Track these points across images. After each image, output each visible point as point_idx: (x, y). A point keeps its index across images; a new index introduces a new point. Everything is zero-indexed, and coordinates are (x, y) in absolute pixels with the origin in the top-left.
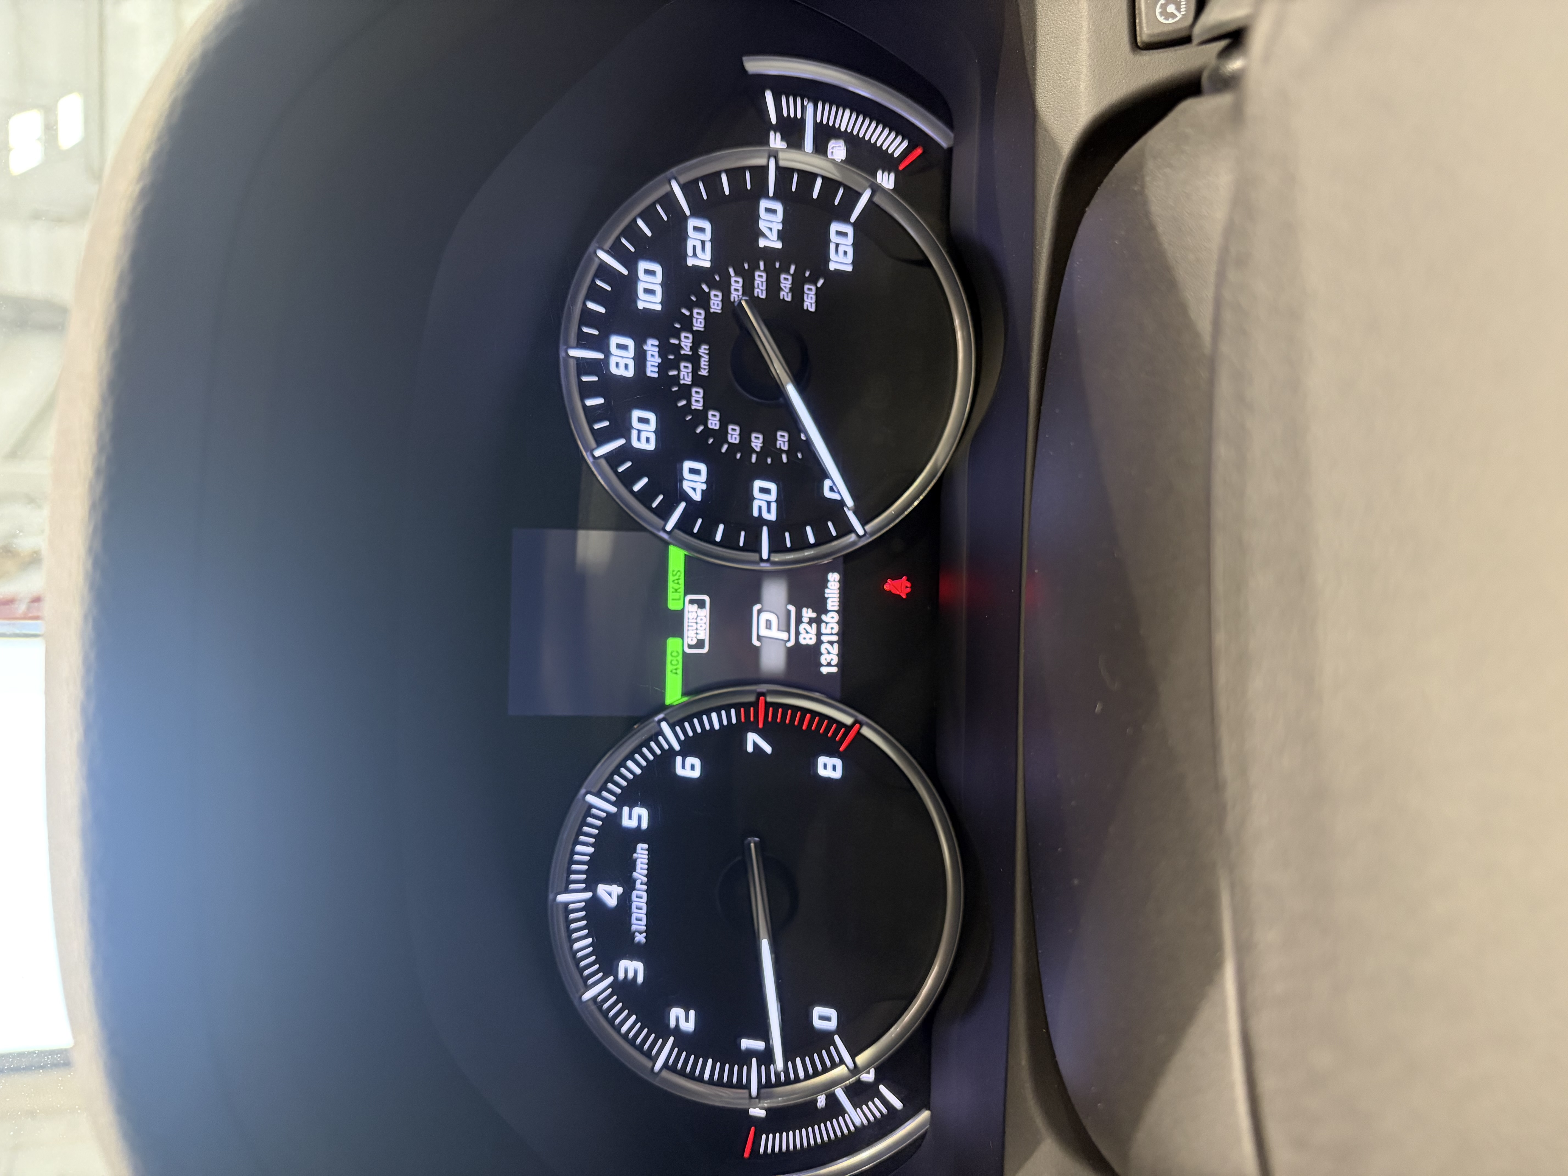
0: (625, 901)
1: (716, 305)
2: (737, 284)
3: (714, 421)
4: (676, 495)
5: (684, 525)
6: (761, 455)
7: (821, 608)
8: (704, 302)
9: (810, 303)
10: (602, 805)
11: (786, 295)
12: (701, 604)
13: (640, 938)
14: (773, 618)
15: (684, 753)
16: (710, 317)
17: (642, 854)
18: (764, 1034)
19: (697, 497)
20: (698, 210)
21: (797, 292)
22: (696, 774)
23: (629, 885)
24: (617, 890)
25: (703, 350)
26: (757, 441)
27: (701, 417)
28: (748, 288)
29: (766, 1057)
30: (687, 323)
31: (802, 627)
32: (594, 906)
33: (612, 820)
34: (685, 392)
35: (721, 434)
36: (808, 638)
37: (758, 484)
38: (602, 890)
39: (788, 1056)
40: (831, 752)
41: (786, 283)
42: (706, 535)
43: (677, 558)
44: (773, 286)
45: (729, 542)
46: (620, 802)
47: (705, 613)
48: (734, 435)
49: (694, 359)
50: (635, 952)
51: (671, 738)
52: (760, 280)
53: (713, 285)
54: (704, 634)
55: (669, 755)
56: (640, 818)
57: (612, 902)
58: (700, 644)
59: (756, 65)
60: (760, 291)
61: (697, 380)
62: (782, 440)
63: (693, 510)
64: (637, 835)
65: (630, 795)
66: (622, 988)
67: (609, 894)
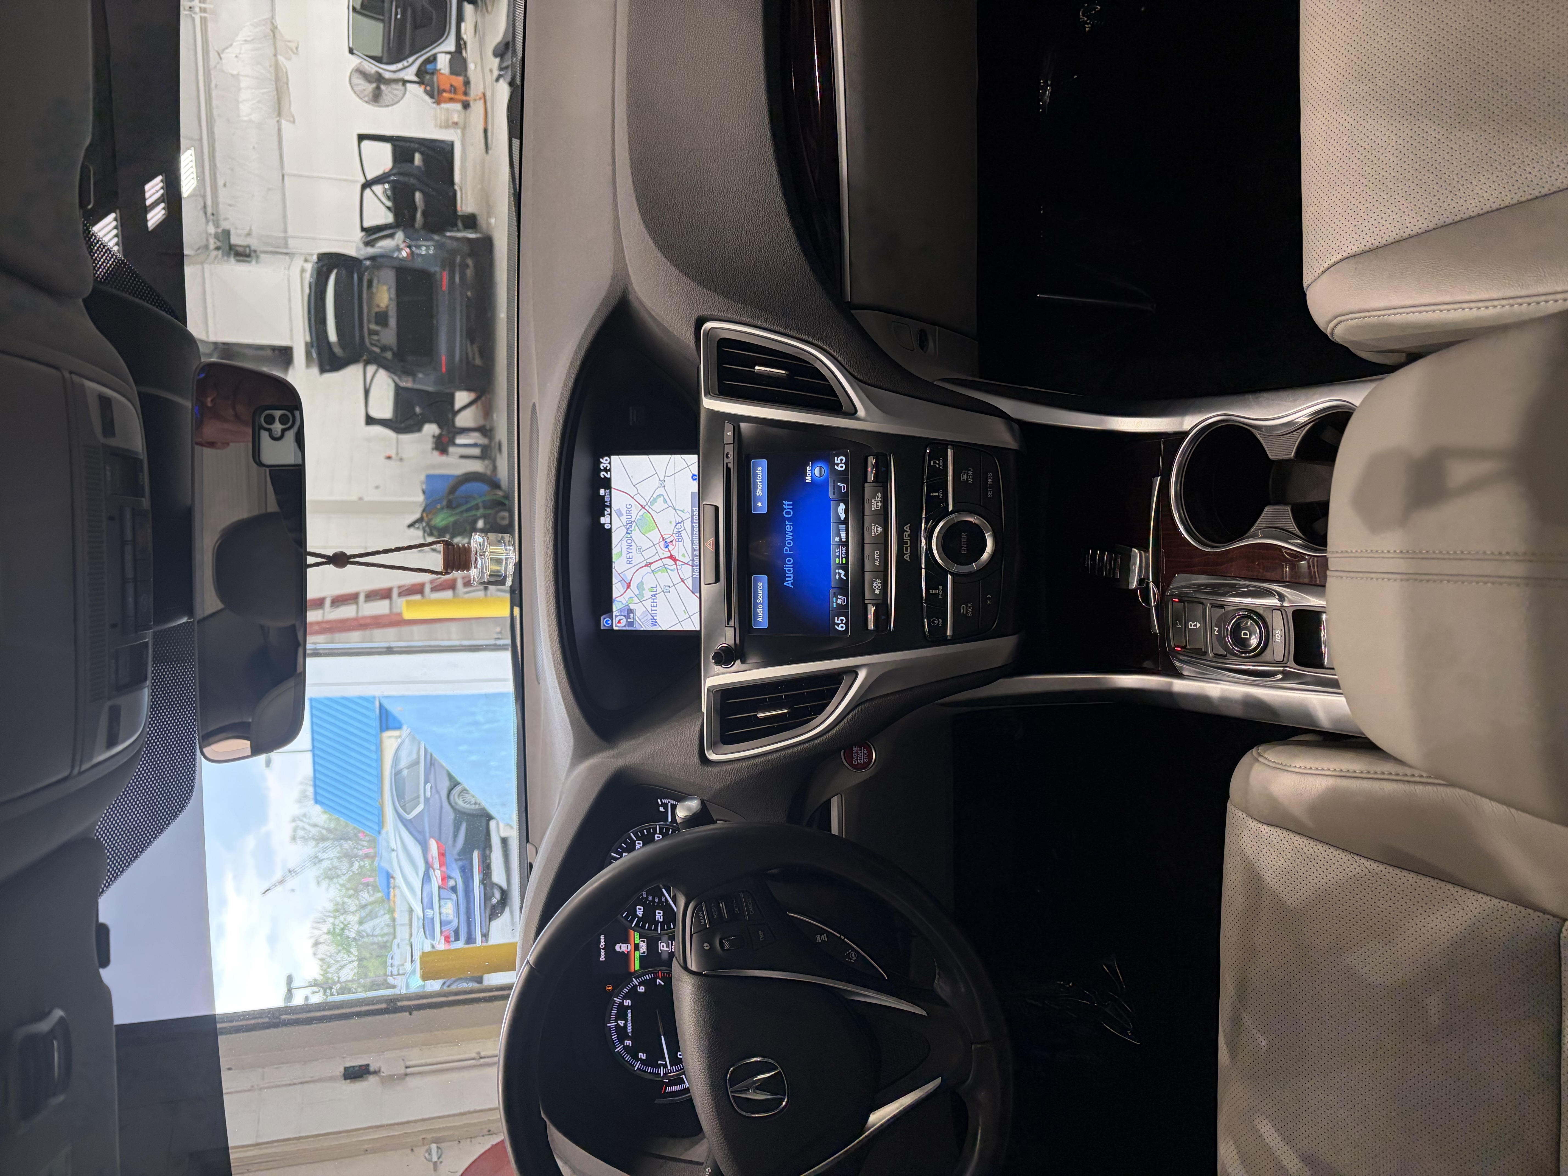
0: (626, 1025)
3: (645, 895)
4: (635, 916)
5: (638, 923)
6: (658, 903)
10: (618, 1000)
12: (644, 941)
13: (630, 1034)
14: (665, 945)
15: (640, 985)
17: (629, 1012)
18: (664, 1059)
19: (641, 916)
20: (638, 838)
22: (643, 991)
23: (626, 1021)
24: (623, 1022)
29: (665, 1066)
31: (673, 947)
32: (617, 1026)
33: (621, 1004)
35: (647, 898)
36: (674, 950)
37: (657, 911)
38: (619, 1022)
39: (671, 1066)
42: (643, 927)
45: (650, 928)
46: (623, 999)
47: (645, 944)
48: (650, 898)
50: (628, 1038)
51: (635, 982)
54: (645, 950)
55: (636, 986)
56: (629, 1003)
57: (622, 1025)
58: (644, 952)
62: (663, 899)
63: (640, 919)
64: (628, 1007)
65: (625, 997)
66: (626, 1048)
67: (621, 1023)
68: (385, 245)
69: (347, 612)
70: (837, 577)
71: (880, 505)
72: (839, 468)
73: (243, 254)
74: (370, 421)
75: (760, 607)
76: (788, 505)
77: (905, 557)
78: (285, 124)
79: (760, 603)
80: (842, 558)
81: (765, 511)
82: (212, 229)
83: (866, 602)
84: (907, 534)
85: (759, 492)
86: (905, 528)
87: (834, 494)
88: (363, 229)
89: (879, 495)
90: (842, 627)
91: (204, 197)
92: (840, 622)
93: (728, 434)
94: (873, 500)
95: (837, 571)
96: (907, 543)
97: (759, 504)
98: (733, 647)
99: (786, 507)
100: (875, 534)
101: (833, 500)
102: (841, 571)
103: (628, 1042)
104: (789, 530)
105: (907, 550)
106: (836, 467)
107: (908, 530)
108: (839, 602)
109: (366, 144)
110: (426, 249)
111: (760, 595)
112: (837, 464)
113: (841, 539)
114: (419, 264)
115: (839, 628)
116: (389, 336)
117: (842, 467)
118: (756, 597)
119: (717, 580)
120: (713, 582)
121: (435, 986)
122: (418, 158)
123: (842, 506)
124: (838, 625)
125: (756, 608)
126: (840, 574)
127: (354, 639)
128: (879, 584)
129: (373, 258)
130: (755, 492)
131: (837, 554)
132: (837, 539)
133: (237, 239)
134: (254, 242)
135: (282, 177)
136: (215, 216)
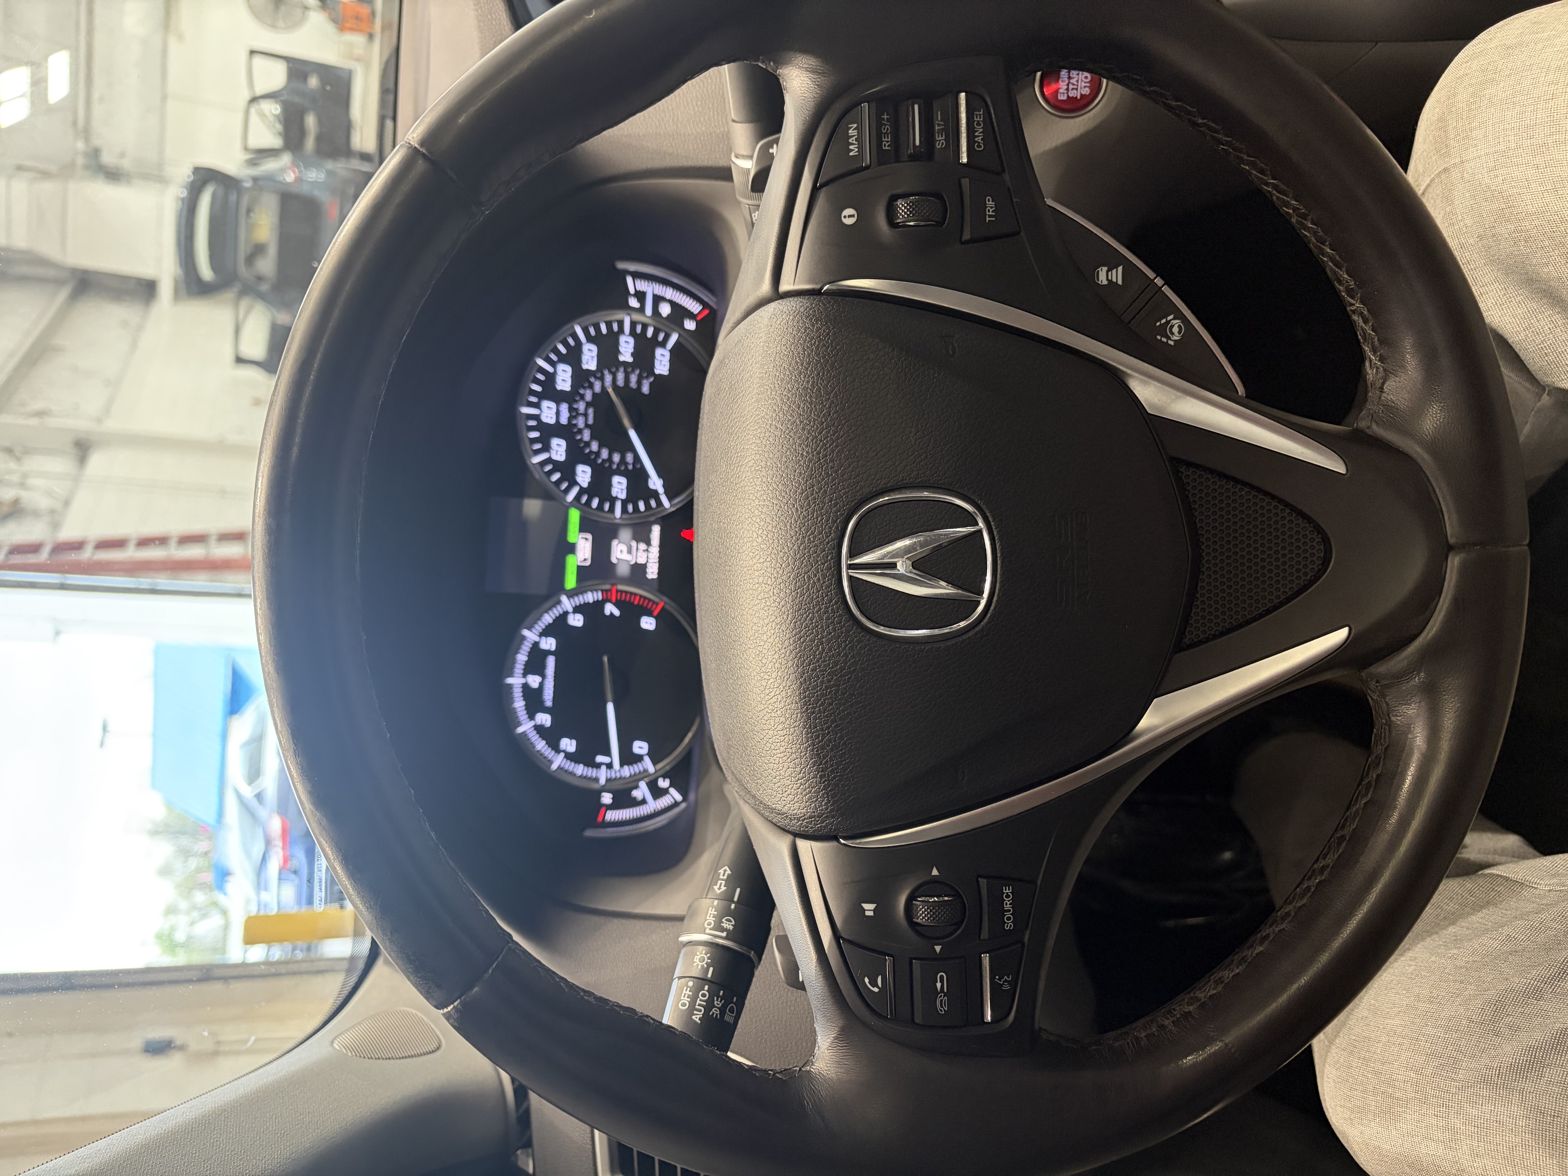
0: (542, 684)
1: (597, 387)
2: (608, 378)
3: (595, 446)
4: (573, 483)
5: (578, 498)
6: (618, 464)
7: (648, 543)
8: (591, 386)
9: (646, 389)
10: (530, 638)
11: (633, 384)
12: (587, 539)
13: (549, 703)
14: (624, 548)
15: (574, 613)
16: (594, 395)
17: (551, 662)
18: (608, 753)
19: (585, 485)
20: (590, 341)
21: (639, 383)
22: (580, 624)
23: (543, 676)
24: (538, 679)
25: (591, 411)
26: (616, 458)
27: (588, 444)
28: (614, 380)
29: (610, 766)
30: (582, 397)
31: (639, 554)
32: (526, 687)
33: (537, 645)
34: (580, 431)
35: (598, 454)
36: (641, 560)
37: (616, 479)
38: (530, 678)
39: (622, 765)
40: (650, 614)
41: (634, 378)
42: (588, 503)
43: (574, 516)
44: (627, 380)
45: (600, 508)
46: (540, 637)
47: (589, 543)
48: (605, 454)
49: (585, 415)
50: (545, 710)
51: (568, 605)
52: (621, 376)
53: (596, 378)
54: (588, 555)
55: (566, 614)
56: (551, 644)
57: (535, 685)
58: (585, 560)
59: (621, 265)
60: (621, 382)
61: (587, 426)
62: (629, 458)
63: (582, 491)
64: (549, 652)
65: (545, 633)
66: (539, 729)
67: (534, 681)
68: (270, 166)
69: (194, 552)
73: (113, 175)
74: (240, 360)
78: (172, 42)
82: (80, 145)
88: (246, 149)
91: (75, 111)
103: (544, 719)
109: (258, 60)
110: (314, 175)
114: (305, 189)
116: (267, 265)
121: (257, 954)
122: (313, 82)
127: (200, 581)
129: (255, 179)
133: (108, 158)
134: (126, 164)
135: (164, 98)
136: (86, 133)
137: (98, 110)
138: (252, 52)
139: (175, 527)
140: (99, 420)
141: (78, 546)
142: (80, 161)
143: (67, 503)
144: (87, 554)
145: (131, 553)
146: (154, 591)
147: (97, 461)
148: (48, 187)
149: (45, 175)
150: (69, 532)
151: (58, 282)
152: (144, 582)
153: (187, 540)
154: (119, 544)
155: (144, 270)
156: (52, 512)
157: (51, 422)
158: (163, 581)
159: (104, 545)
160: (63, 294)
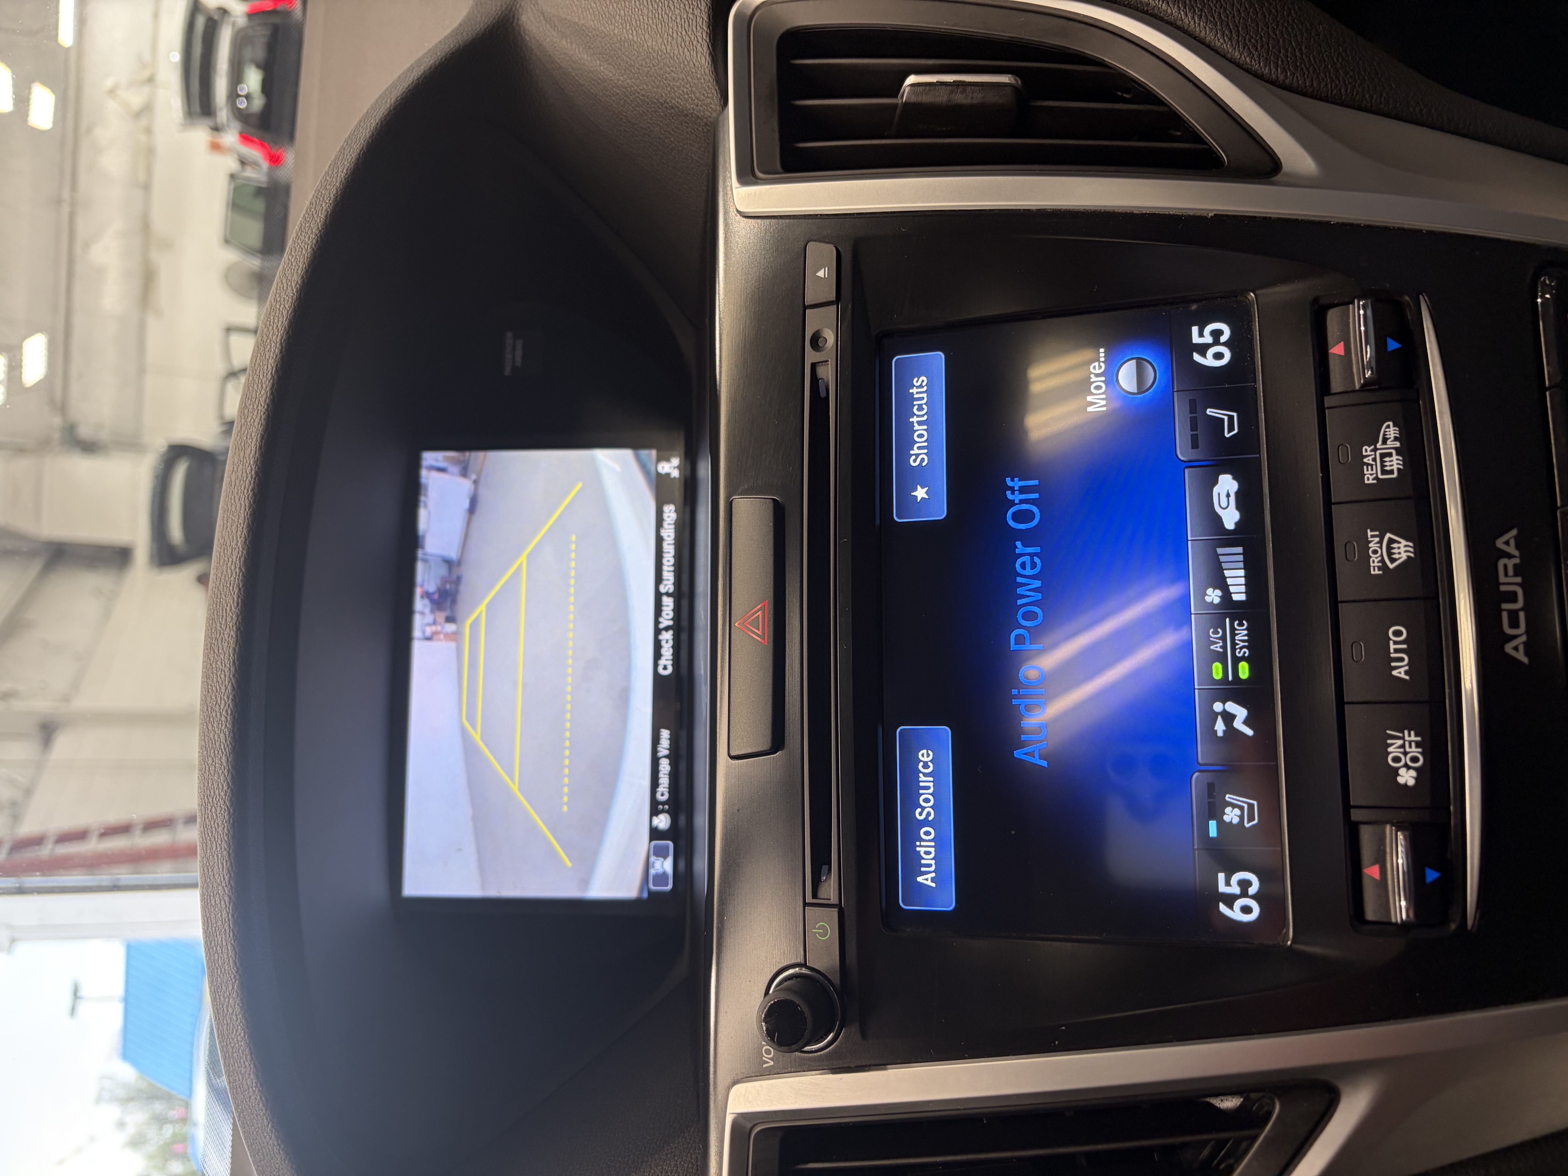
69: (160, 839)
70: (1220, 727)
71: (1395, 463)
72: (1209, 361)
73: (89, 447)
75: (927, 834)
76: (1022, 490)
77: (1509, 648)
78: (150, 319)
79: (925, 823)
80: (1236, 661)
81: (940, 512)
82: (57, 421)
83: (1356, 815)
84: (1511, 563)
85: (918, 456)
86: (1500, 543)
87: (1195, 445)
88: (220, 422)
89: (1391, 431)
90: (1246, 910)
92: (1235, 889)
93: (821, 274)
94: (1367, 450)
95: (1218, 707)
96: (1512, 597)
97: (921, 493)
98: (836, 978)
99: (1017, 497)
100: (1383, 567)
101: (1190, 464)
102: (1232, 707)
104: (1028, 572)
105: (1514, 624)
106: (1197, 357)
107: (1512, 549)
108: (1231, 815)
109: (232, 337)
111: (926, 794)
112: (1203, 349)
113: (1227, 594)
115: (1235, 914)
117: (1218, 356)
118: (912, 803)
119: (778, 742)
120: (765, 745)
123: (1227, 484)
124: (1230, 900)
125: (912, 838)
126: (1229, 718)
128: (1415, 751)
130: (905, 455)
131: (1217, 647)
132: (1214, 596)
133: (85, 432)
134: (104, 436)
135: (141, 371)
136: (62, 408)
137: (75, 388)
138: (229, 330)
139: (139, 813)
140: (66, 699)
141: (38, 841)
142: (57, 435)
143: (28, 792)
144: (46, 851)
145: (92, 846)
146: (116, 888)
147: (63, 744)
148: (24, 464)
149: (20, 451)
150: (28, 828)
151: (32, 554)
152: (104, 878)
153: (151, 826)
154: (80, 835)
155: (117, 536)
156: (14, 804)
157: (18, 705)
158: (125, 875)
159: (64, 838)
160: (36, 567)
